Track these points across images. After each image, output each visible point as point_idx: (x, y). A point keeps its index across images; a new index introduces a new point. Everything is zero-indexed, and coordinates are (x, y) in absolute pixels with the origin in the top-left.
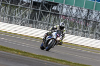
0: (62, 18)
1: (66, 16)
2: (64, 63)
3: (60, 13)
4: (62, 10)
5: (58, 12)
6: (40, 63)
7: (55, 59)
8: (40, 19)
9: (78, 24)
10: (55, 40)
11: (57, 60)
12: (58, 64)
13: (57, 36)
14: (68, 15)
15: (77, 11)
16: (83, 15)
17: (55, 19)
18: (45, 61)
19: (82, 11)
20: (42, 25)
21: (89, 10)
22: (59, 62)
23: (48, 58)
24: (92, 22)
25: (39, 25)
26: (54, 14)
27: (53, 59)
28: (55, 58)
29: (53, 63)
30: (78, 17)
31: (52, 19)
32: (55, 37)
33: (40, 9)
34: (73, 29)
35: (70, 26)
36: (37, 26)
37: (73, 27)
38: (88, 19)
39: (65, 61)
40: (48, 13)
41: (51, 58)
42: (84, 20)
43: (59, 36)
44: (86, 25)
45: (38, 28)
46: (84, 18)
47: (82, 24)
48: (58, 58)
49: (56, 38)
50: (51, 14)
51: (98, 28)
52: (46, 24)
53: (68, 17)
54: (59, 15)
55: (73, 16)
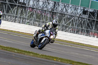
0: (29, 10)
1: (33, 9)
2: (31, 54)
3: (27, 6)
4: (29, 2)
5: (25, 4)
6: (8, 54)
7: (23, 51)
8: (8, 12)
9: (45, 16)
10: (48, 38)
11: (25, 51)
12: (25, 56)
13: (51, 35)
14: (35, 7)
15: (43, 3)
16: (49, 7)
17: (22, 11)
18: (13, 53)
19: (49, 3)
20: (9, 17)
21: (55, 3)
22: (26, 54)
23: (16, 50)
24: (58, 14)
25: (7, 17)
26: (22, 6)
27: (21, 50)
28: (22, 49)
29: (20, 54)
30: (45, 9)
31: (20, 11)
32: (48, 36)
33: (7, 2)
34: (39, 21)
35: (36, 18)
36: (4, 18)
37: (40, 19)
38: (55, 11)
39: (32, 53)
40: (16, 5)
41: (18, 50)
42: (50, 12)
43: (53, 35)
44: (53, 17)
45: (5, 20)
46: (50, 10)
47: (49, 16)
48: (25, 50)
49: (50, 36)
50: (19, 6)
51: (64, 20)
52: (13, 17)
53: (35, 10)
54: (26, 7)
55: (40, 8)
